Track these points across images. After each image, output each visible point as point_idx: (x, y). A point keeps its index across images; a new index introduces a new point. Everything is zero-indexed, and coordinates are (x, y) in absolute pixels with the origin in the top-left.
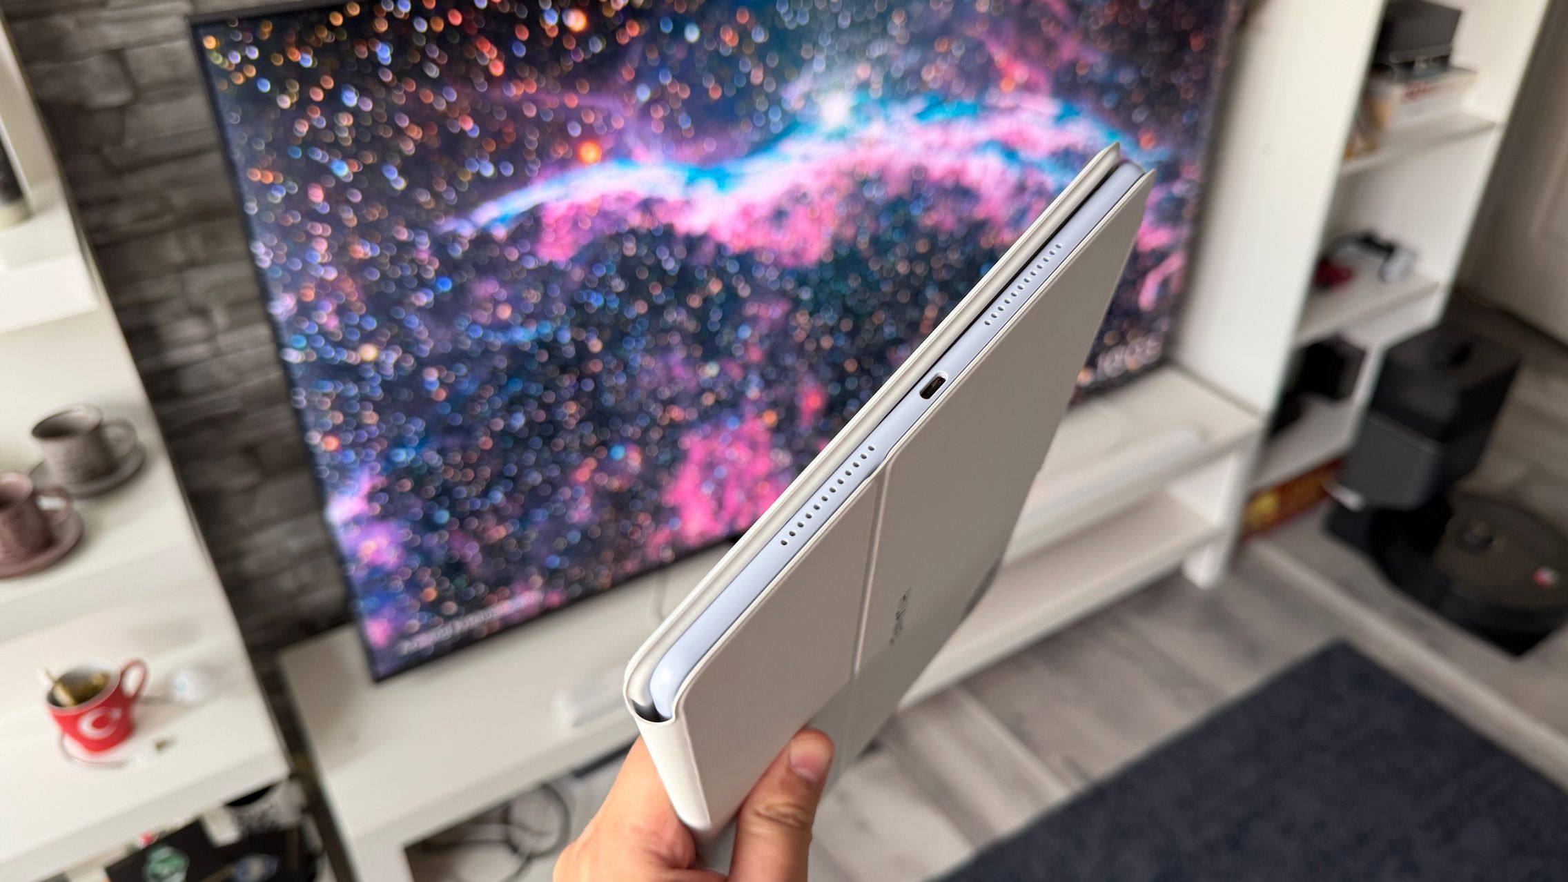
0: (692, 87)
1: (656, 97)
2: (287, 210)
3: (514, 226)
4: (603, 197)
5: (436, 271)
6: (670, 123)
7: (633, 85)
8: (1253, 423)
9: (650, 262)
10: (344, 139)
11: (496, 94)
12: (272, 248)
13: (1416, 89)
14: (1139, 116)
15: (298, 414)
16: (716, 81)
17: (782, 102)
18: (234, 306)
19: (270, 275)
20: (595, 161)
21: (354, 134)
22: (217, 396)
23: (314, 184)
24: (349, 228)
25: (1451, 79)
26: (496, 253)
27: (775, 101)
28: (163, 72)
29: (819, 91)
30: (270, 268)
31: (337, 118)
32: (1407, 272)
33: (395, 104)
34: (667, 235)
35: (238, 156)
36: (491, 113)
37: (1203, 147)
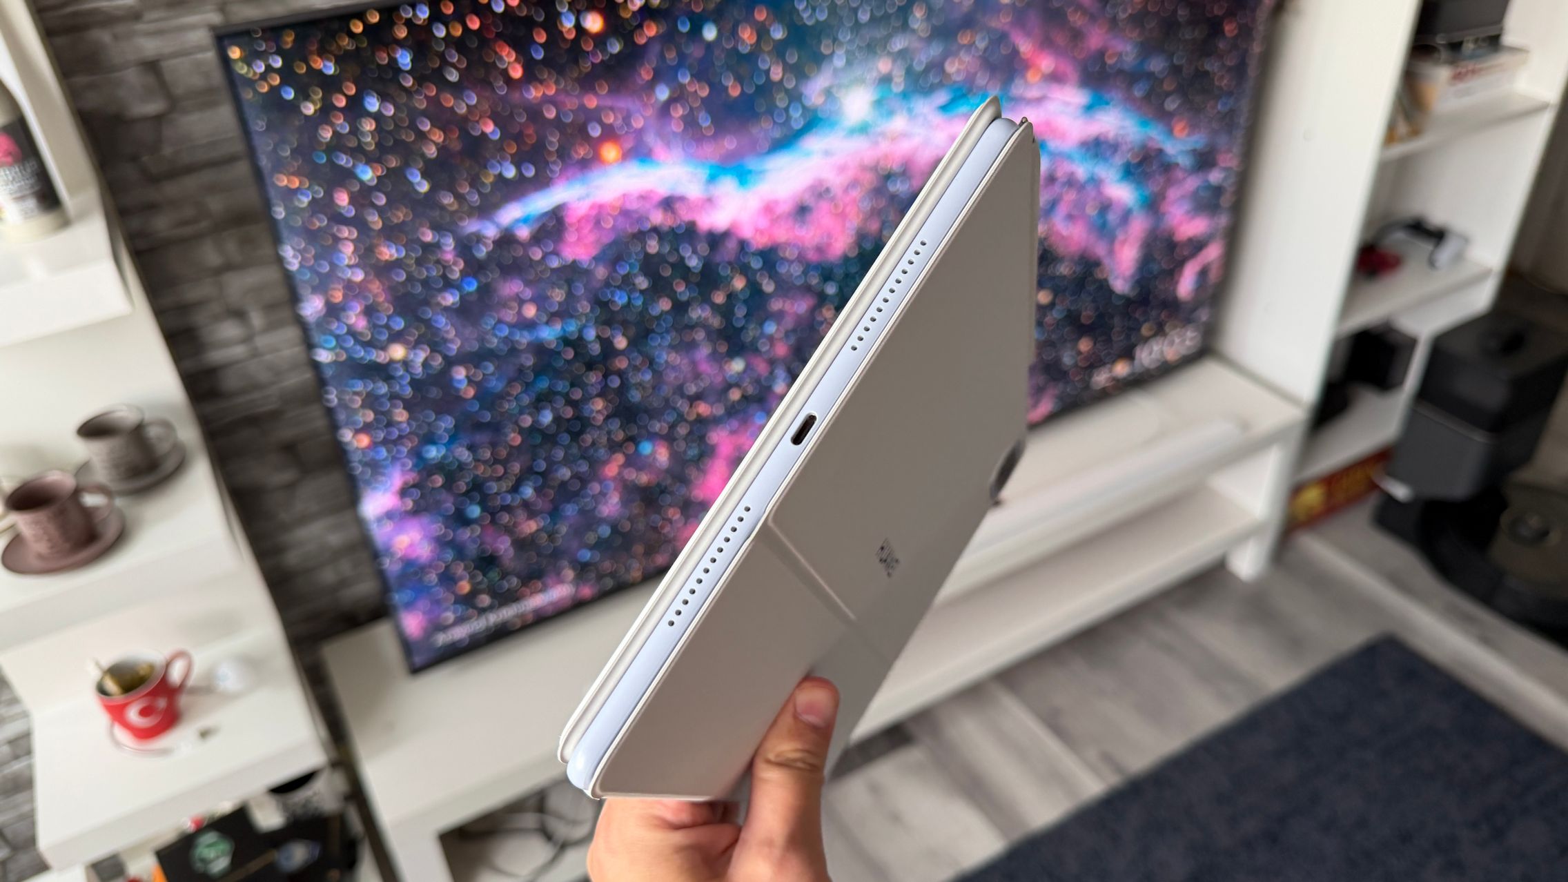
0: (711, 85)
1: (676, 95)
2: (314, 214)
3: (536, 226)
4: (624, 196)
5: (461, 271)
6: (690, 122)
7: (651, 86)
8: (1295, 414)
9: (673, 259)
10: (367, 144)
11: (516, 96)
12: (299, 251)
13: (1464, 70)
14: (1171, 104)
15: (330, 412)
16: (735, 79)
17: (803, 97)
18: (270, 308)
19: (298, 277)
20: (616, 161)
21: (377, 139)
22: (256, 395)
23: (340, 189)
24: (373, 230)
25: (1503, 59)
26: (520, 252)
27: (795, 97)
28: (197, 82)
29: (840, 86)
30: (298, 270)
31: (360, 124)
32: (1459, 257)
33: (415, 107)
34: (689, 232)
35: (264, 162)
36: (511, 115)
37: (1239, 134)
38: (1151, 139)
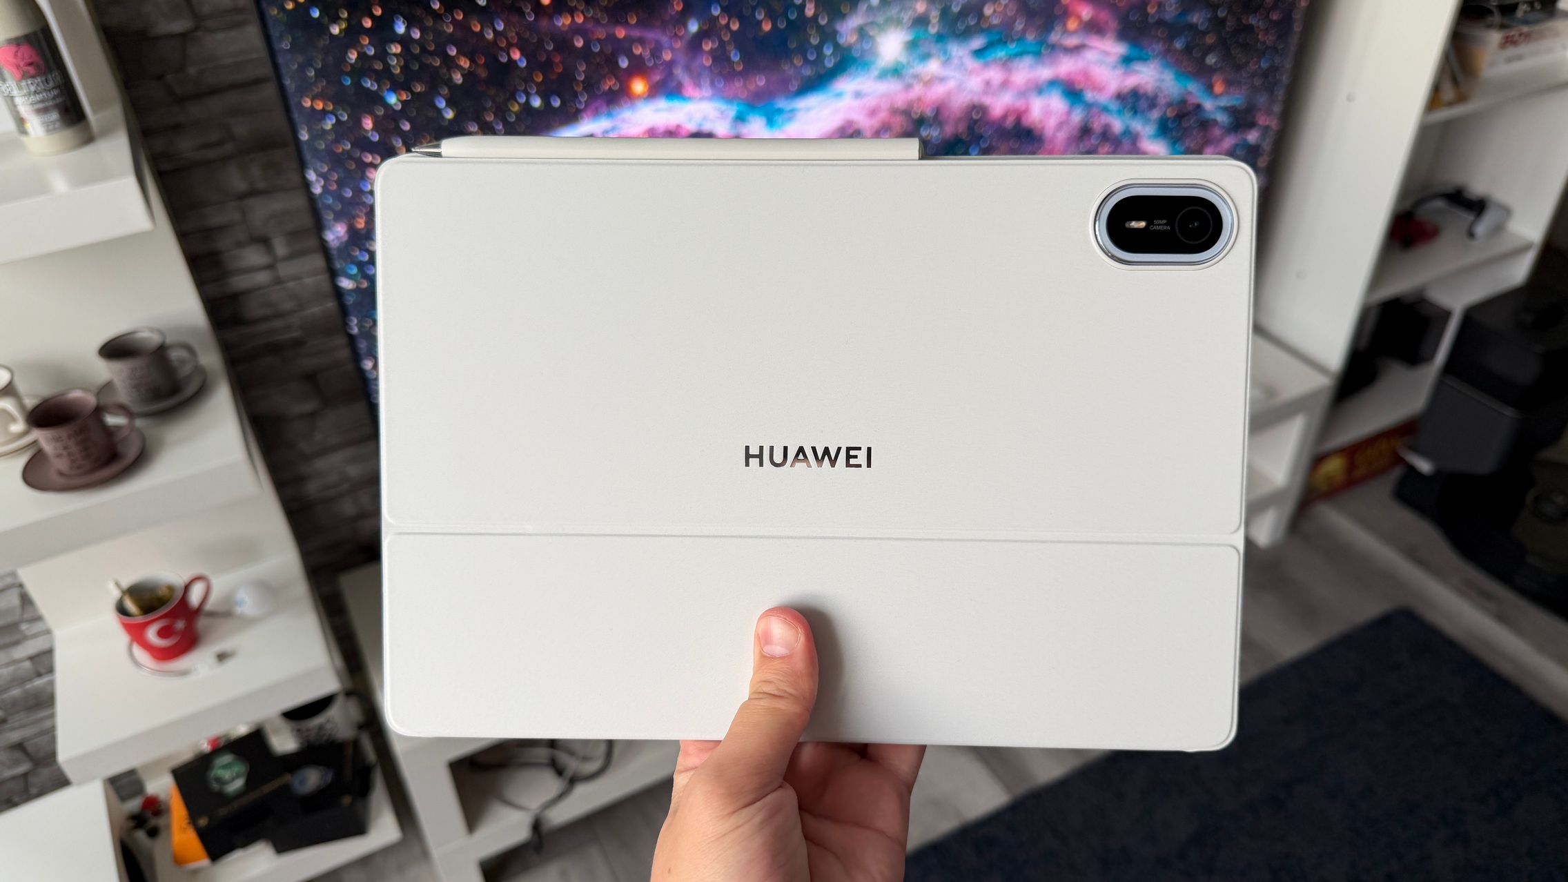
0: (742, 19)
1: (706, 28)
2: (337, 141)
6: (720, 57)
7: (682, 19)
8: (1322, 383)
10: (393, 67)
11: (544, 23)
12: (323, 175)
13: (1515, 35)
14: (1211, 60)
15: (352, 339)
16: (767, 13)
17: (836, 35)
18: (293, 236)
19: (322, 201)
20: (644, 96)
21: (403, 62)
22: (277, 324)
23: (367, 116)
25: (1557, 24)
27: (829, 35)
29: (874, 26)
30: (321, 195)
31: (387, 47)
32: (1499, 229)
33: (442, 33)
35: (290, 84)
36: (538, 43)
37: (1280, 93)
38: (1190, 93)
